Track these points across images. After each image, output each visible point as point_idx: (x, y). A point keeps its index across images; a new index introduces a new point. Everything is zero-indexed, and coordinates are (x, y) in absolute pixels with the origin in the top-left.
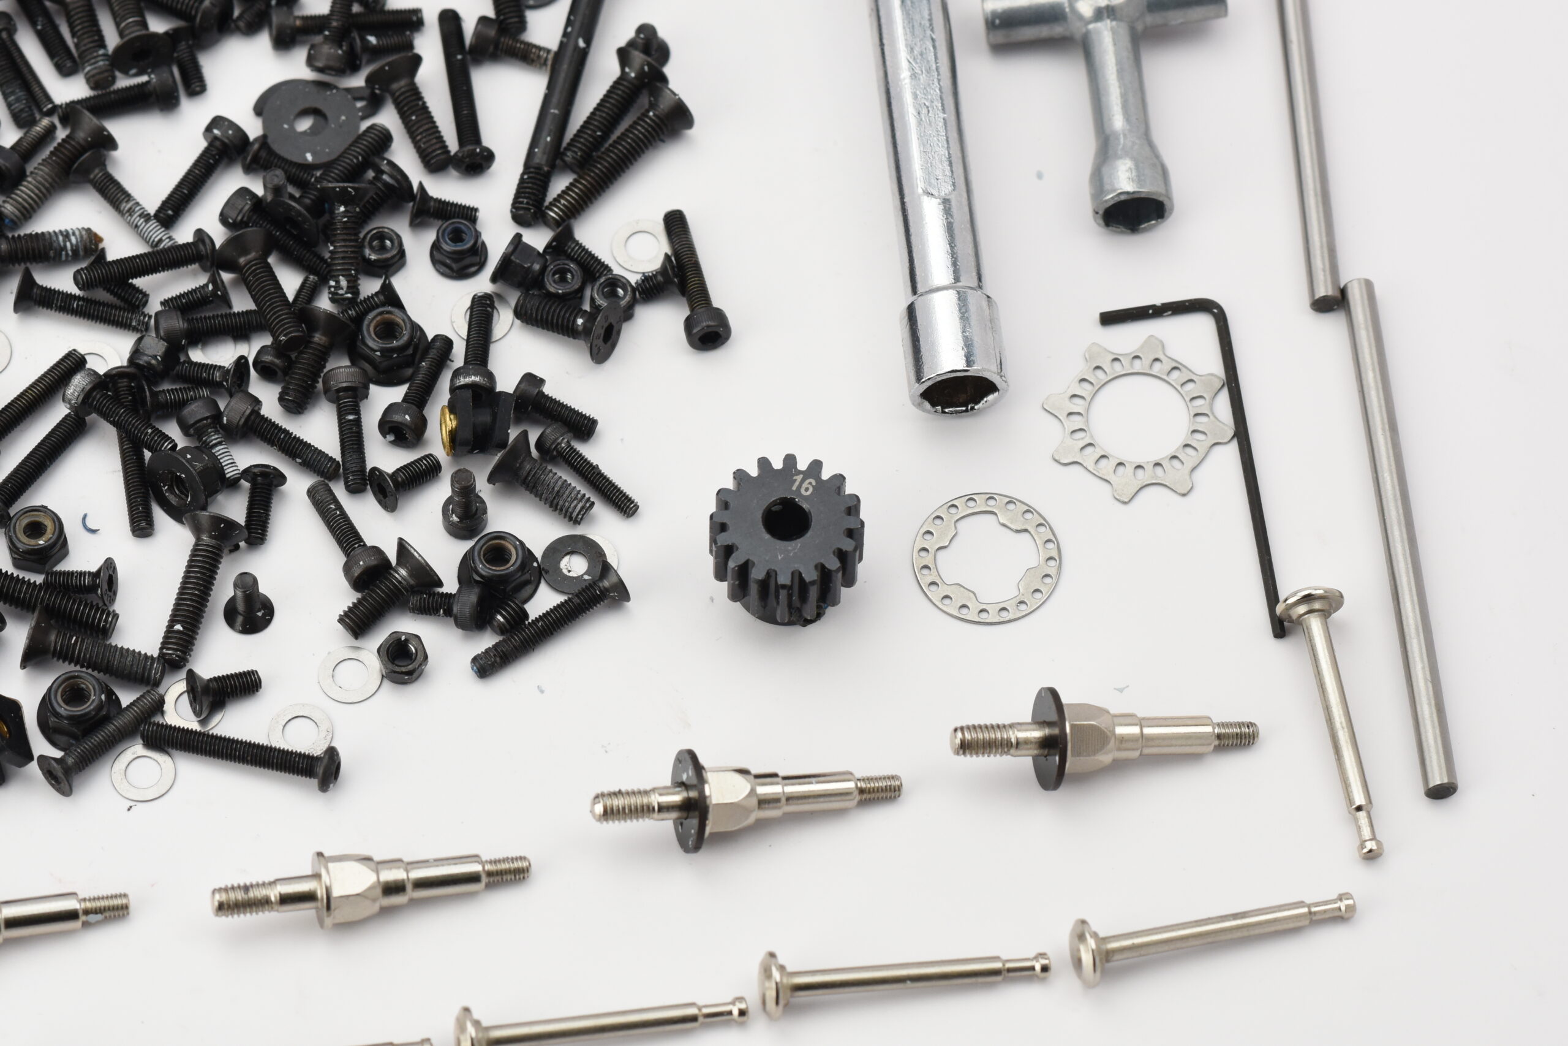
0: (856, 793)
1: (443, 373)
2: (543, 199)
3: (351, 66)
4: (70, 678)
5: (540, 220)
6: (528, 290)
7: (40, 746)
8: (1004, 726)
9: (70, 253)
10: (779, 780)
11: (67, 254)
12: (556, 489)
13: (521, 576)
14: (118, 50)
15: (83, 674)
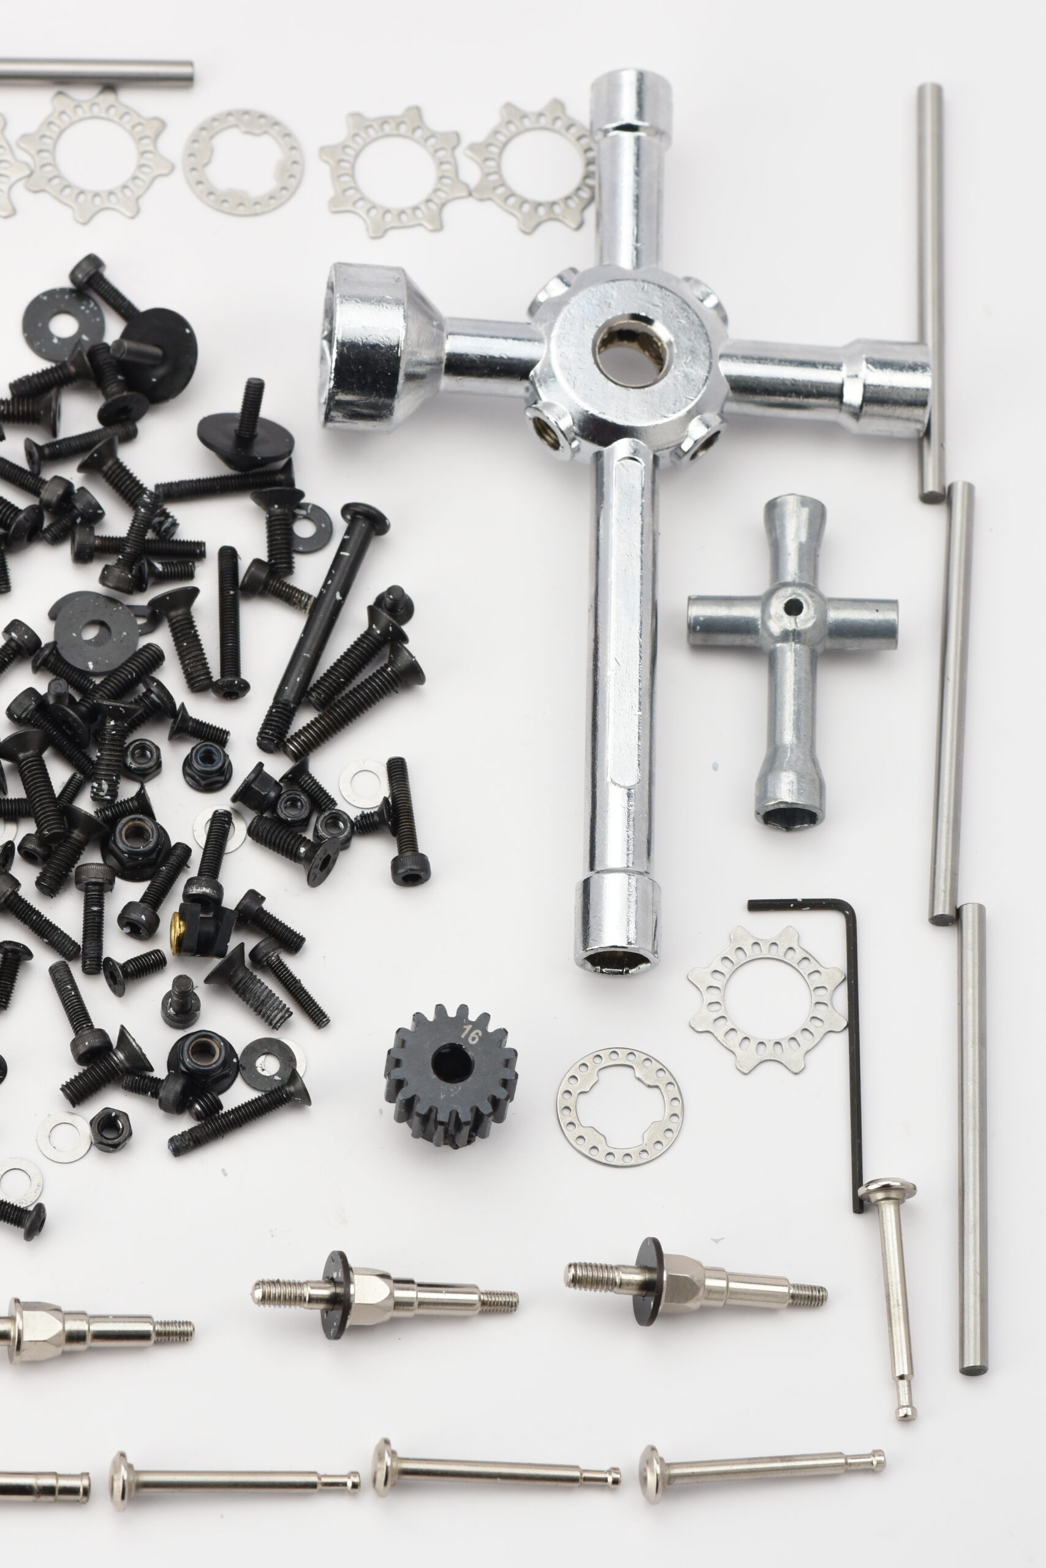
0: (479, 1304)
1: (181, 874)
2: (286, 733)
3: (139, 586)
5: (281, 749)
6: (262, 813)
8: (612, 1267)
10: (415, 1286)
12: (261, 998)
13: (222, 1070)
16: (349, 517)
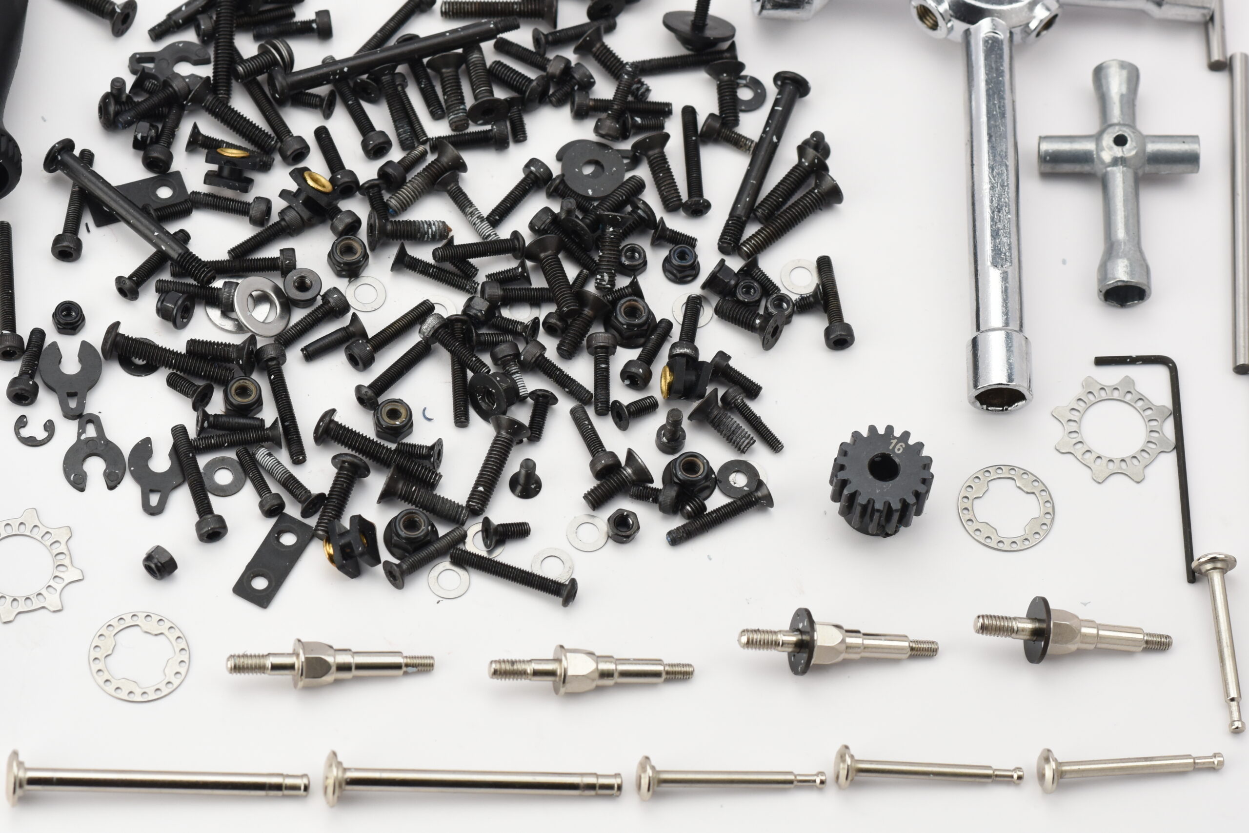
0: (909, 649)
1: (665, 344)
2: (740, 239)
3: (624, 137)
4: (411, 513)
5: (736, 251)
6: (725, 297)
7: (385, 555)
8: (1010, 618)
9: (430, 236)
10: (861, 635)
11: (428, 237)
12: (732, 429)
13: (705, 482)
14: (473, 108)
15: (418, 512)
16: (779, 83)
